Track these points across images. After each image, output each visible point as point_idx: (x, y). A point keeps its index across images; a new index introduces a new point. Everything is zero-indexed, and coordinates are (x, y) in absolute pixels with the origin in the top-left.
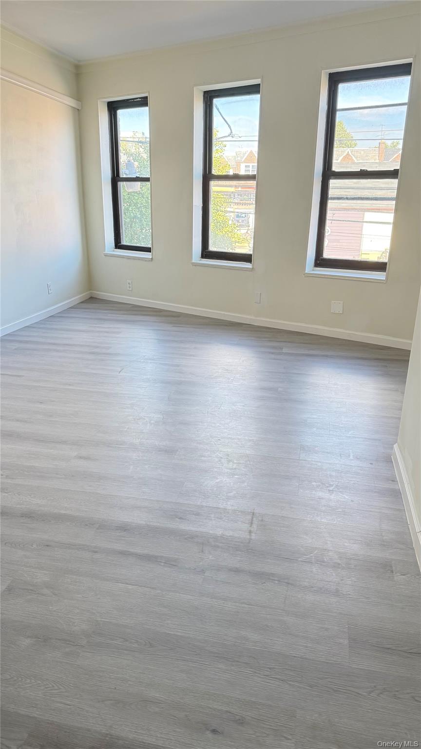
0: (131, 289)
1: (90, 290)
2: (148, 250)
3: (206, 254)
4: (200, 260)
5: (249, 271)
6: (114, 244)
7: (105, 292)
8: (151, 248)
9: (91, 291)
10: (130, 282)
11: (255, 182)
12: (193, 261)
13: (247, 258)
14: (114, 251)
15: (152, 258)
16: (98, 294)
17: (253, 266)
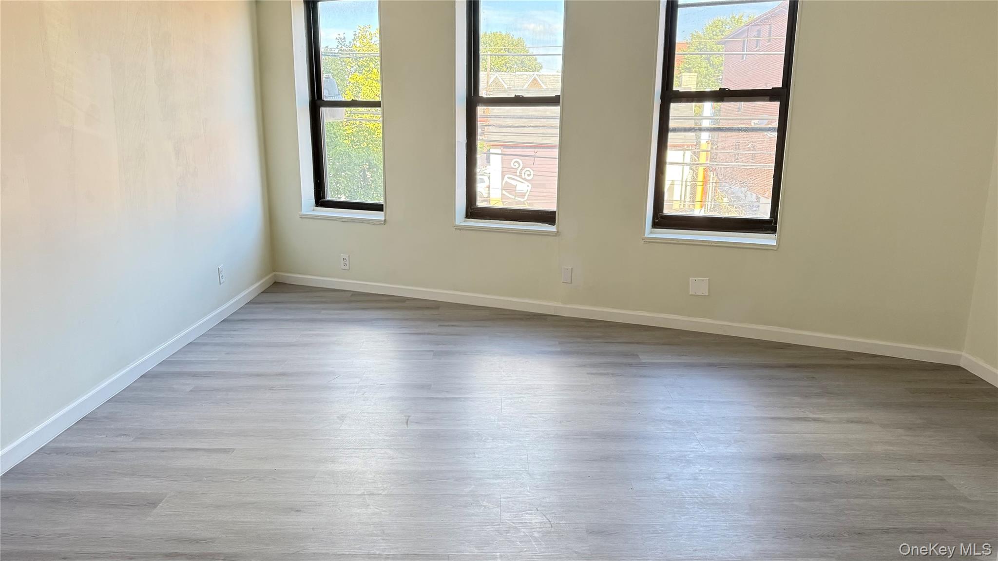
0: (347, 267)
1: (274, 271)
2: (378, 208)
3: (473, 212)
4: (465, 221)
5: (554, 236)
6: (314, 200)
7: (300, 274)
8: (382, 205)
9: (274, 273)
10: (346, 256)
11: (559, 108)
12: (456, 224)
13: (548, 217)
14: (313, 210)
15: (385, 220)
16: (288, 276)
17: (558, 228)
